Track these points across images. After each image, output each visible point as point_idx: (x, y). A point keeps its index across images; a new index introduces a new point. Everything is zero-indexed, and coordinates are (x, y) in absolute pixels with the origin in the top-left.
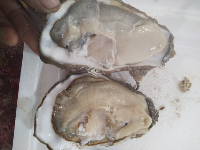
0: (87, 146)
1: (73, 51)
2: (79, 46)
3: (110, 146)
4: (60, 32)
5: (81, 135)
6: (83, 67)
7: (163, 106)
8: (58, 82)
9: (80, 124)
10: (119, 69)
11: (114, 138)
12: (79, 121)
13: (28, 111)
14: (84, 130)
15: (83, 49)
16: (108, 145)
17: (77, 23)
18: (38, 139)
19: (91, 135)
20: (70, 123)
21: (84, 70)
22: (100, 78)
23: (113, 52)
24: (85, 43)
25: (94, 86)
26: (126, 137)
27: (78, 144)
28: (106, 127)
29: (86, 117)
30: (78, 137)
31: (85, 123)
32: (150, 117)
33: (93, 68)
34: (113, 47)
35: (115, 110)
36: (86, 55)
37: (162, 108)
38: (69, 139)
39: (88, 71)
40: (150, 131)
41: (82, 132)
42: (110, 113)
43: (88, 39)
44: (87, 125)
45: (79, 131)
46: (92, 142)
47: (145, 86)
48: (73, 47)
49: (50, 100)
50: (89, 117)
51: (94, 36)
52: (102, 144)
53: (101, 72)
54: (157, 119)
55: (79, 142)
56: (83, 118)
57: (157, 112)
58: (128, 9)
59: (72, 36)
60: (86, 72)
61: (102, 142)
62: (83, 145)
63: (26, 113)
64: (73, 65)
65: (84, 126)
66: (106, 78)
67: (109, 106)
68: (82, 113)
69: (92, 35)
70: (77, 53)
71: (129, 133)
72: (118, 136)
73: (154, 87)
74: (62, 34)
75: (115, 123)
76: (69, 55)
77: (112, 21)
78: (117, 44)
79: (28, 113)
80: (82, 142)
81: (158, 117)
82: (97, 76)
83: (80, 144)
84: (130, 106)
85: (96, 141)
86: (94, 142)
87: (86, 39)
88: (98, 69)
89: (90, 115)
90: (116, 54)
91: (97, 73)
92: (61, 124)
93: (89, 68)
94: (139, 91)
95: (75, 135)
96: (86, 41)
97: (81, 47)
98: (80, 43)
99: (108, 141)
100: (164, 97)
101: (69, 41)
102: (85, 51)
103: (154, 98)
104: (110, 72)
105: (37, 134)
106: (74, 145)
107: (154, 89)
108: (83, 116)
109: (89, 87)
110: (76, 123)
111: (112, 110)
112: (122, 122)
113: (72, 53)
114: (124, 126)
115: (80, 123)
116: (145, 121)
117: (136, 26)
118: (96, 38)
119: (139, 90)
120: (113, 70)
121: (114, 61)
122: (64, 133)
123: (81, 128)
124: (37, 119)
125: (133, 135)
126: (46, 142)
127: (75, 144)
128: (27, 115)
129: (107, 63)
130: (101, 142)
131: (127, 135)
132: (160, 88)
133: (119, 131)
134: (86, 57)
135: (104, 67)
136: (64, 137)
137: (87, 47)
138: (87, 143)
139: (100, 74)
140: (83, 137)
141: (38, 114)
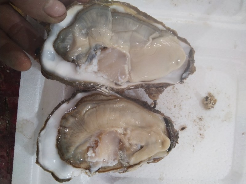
0: (97, 173)
1: (80, 65)
2: (88, 60)
3: (123, 172)
4: (66, 43)
5: (90, 161)
6: (92, 84)
7: (184, 126)
8: (63, 101)
10: (132, 86)
11: (128, 163)
12: (88, 145)
13: (28, 135)
14: (93, 155)
15: (92, 64)
16: (122, 171)
17: (85, 33)
18: (41, 166)
19: (102, 160)
20: (77, 148)
21: (93, 87)
22: (111, 96)
23: (127, 68)
24: (95, 57)
25: (104, 105)
26: (141, 162)
27: (87, 171)
28: (119, 151)
29: (96, 141)
30: (87, 163)
31: (95, 147)
32: (168, 139)
33: (103, 86)
34: (127, 62)
35: (129, 132)
36: (96, 70)
37: (183, 129)
38: (77, 166)
39: (98, 88)
40: (169, 154)
41: (92, 157)
42: (123, 136)
43: (99, 53)
44: (97, 150)
45: (88, 157)
46: (103, 168)
47: (164, 103)
48: (81, 61)
49: (54, 122)
50: (99, 141)
51: (104, 49)
52: (114, 170)
53: (112, 89)
54: (177, 141)
55: (89, 168)
56: (93, 142)
57: (177, 132)
58: (144, 18)
59: (79, 49)
60: (96, 89)
61: (115, 168)
62: (93, 172)
63: (27, 137)
64: (80, 81)
65: (93, 150)
66: (118, 95)
67: (121, 128)
68: (91, 136)
69: (103, 48)
70: (86, 69)
71: (145, 157)
72: (133, 161)
73: (174, 105)
74: (67, 46)
75: (129, 146)
76: (76, 71)
77: (126, 32)
78: (131, 59)
79: (29, 137)
80: (92, 169)
81: (178, 138)
82: (108, 94)
83: (90, 171)
84: (146, 127)
85: (108, 167)
86: (105, 169)
87: (96, 53)
88: (109, 86)
89: (100, 138)
90: (130, 71)
91: (107, 91)
92: (67, 149)
93: (99, 85)
94: (156, 110)
95: (84, 161)
96: (96, 55)
97: (91, 62)
98: (88, 57)
99: (122, 167)
100: (186, 116)
101: (76, 54)
102: (95, 66)
103: (174, 116)
104: (123, 89)
105: (41, 161)
106: (82, 172)
107: (174, 106)
108: (93, 139)
109: (99, 106)
110: (85, 148)
111: (125, 132)
112: (136, 145)
113: (80, 68)
114: (139, 150)
115: (89, 148)
116: (163, 143)
117: (153, 39)
118: (107, 51)
119: (157, 108)
120: (126, 88)
121: (128, 78)
122: (71, 159)
123: (90, 153)
124: (40, 145)
125: (149, 159)
126: (50, 170)
127: (84, 171)
128: (28, 140)
129: (120, 80)
130: (113, 168)
131: (142, 160)
132: (181, 106)
133: (134, 155)
134: (95, 72)
135: (116, 84)
136: (71, 163)
137: (97, 62)
138: (98, 170)
139: (111, 91)
140: (93, 162)
141: (40, 138)
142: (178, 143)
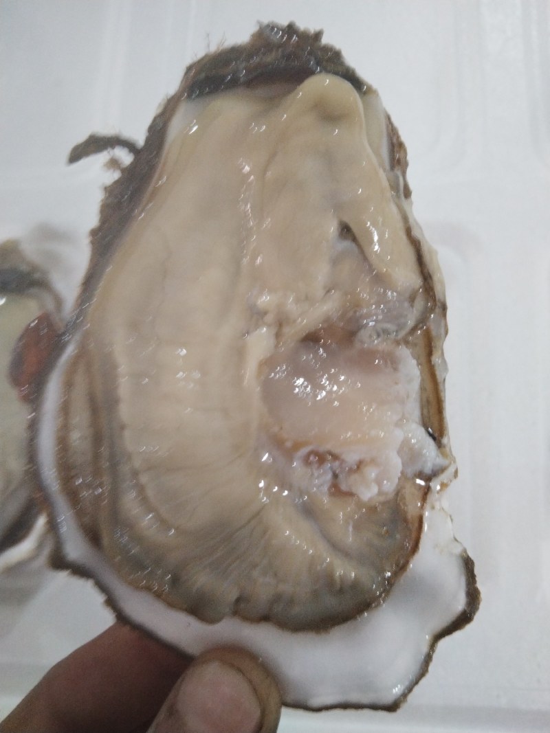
0: (445, 440)
9: (344, 487)
12: (324, 496)
28: (356, 342)
30: (404, 487)
31: (336, 465)
40: (375, 86)
42: (286, 329)
56: (312, 474)
62: (441, 461)
65: (351, 471)
72: (405, 277)
80: (428, 467)
81: (298, 30)
83: (436, 473)
85: (423, 389)
86: (428, 402)
89: (297, 446)
92: (341, 591)
94: (147, 140)
106: (437, 506)
115: (336, 491)
127: (435, 498)
138: (434, 439)
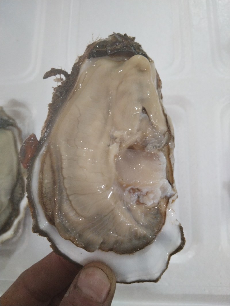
0: (174, 185)
5: (159, 198)
9: (141, 201)
14: (151, 196)
16: (173, 144)
18: (162, 274)
25: (64, 178)
26: (164, 112)
27: (170, 200)
29: (129, 192)
31: (139, 193)
38: (163, 219)
45: (153, 204)
46: (168, 175)
50: (131, 187)
54: (131, 39)
55: (167, 200)
56: (131, 196)
57: (117, 37)
65: (144, 195)
68: (122, 200)
75: (140, 132)
80: (169, 194)
81: (127, 36)
86: (168, 171)
89: (127, 186)
94: (72, 72)
99: (168, 145)
106: (171, 208)
109: (66, 189)
111: (117, 140)
116: (141, 70)
119: (69, 70)
123: (149, 201)
130: (168, 159)
131: (161, 109)
138: (171, 184)
142: (134, 38)
